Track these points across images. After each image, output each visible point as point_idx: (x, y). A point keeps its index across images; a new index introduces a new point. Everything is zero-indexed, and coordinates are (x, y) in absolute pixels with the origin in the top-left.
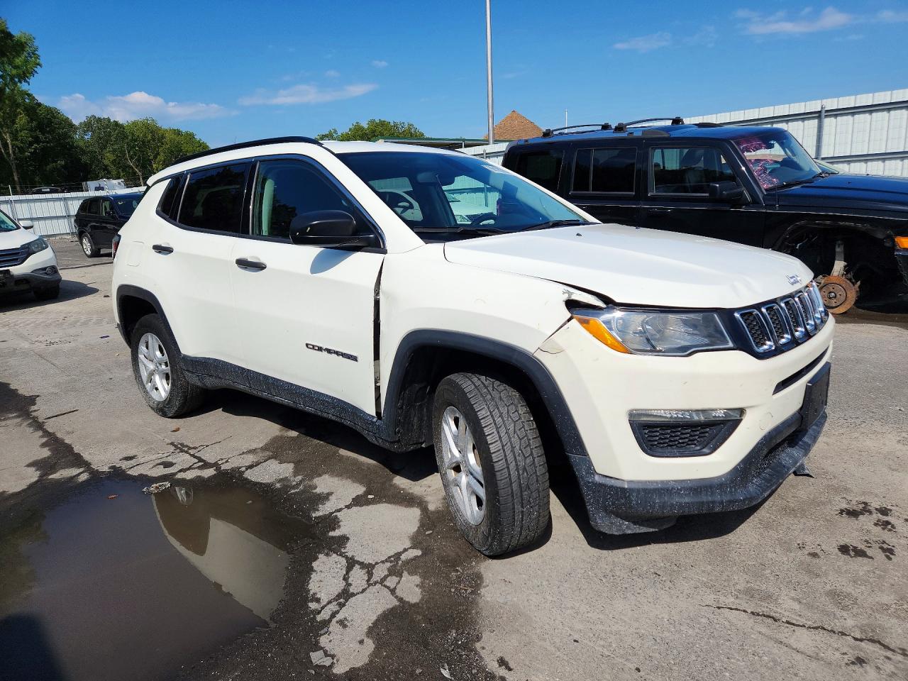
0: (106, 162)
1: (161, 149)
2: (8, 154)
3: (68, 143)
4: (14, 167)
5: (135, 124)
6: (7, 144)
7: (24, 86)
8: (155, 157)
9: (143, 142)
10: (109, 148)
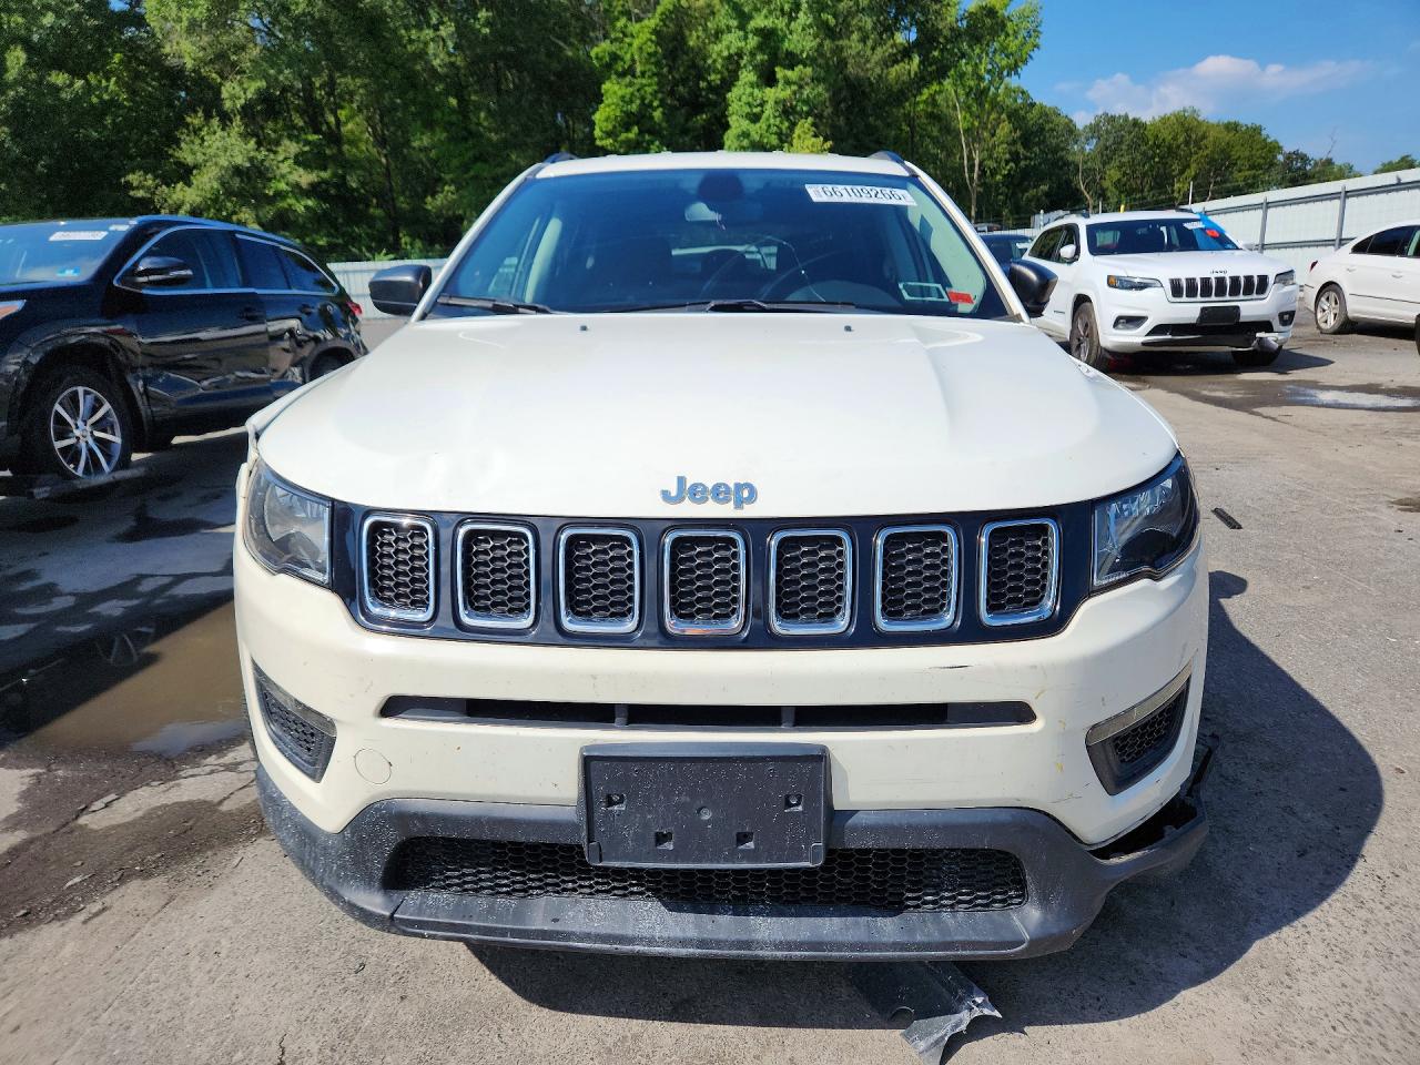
0: (1107, 184)
1: (1195, 157)
2: (971, 179)
3: (1062, 158)
4: (974, 196)
5: (1164, 120)
6: (974, 165)
7: (1013, 81)
8: (1182, 172)
9: (1170, 148)
10: (1115, 163)
